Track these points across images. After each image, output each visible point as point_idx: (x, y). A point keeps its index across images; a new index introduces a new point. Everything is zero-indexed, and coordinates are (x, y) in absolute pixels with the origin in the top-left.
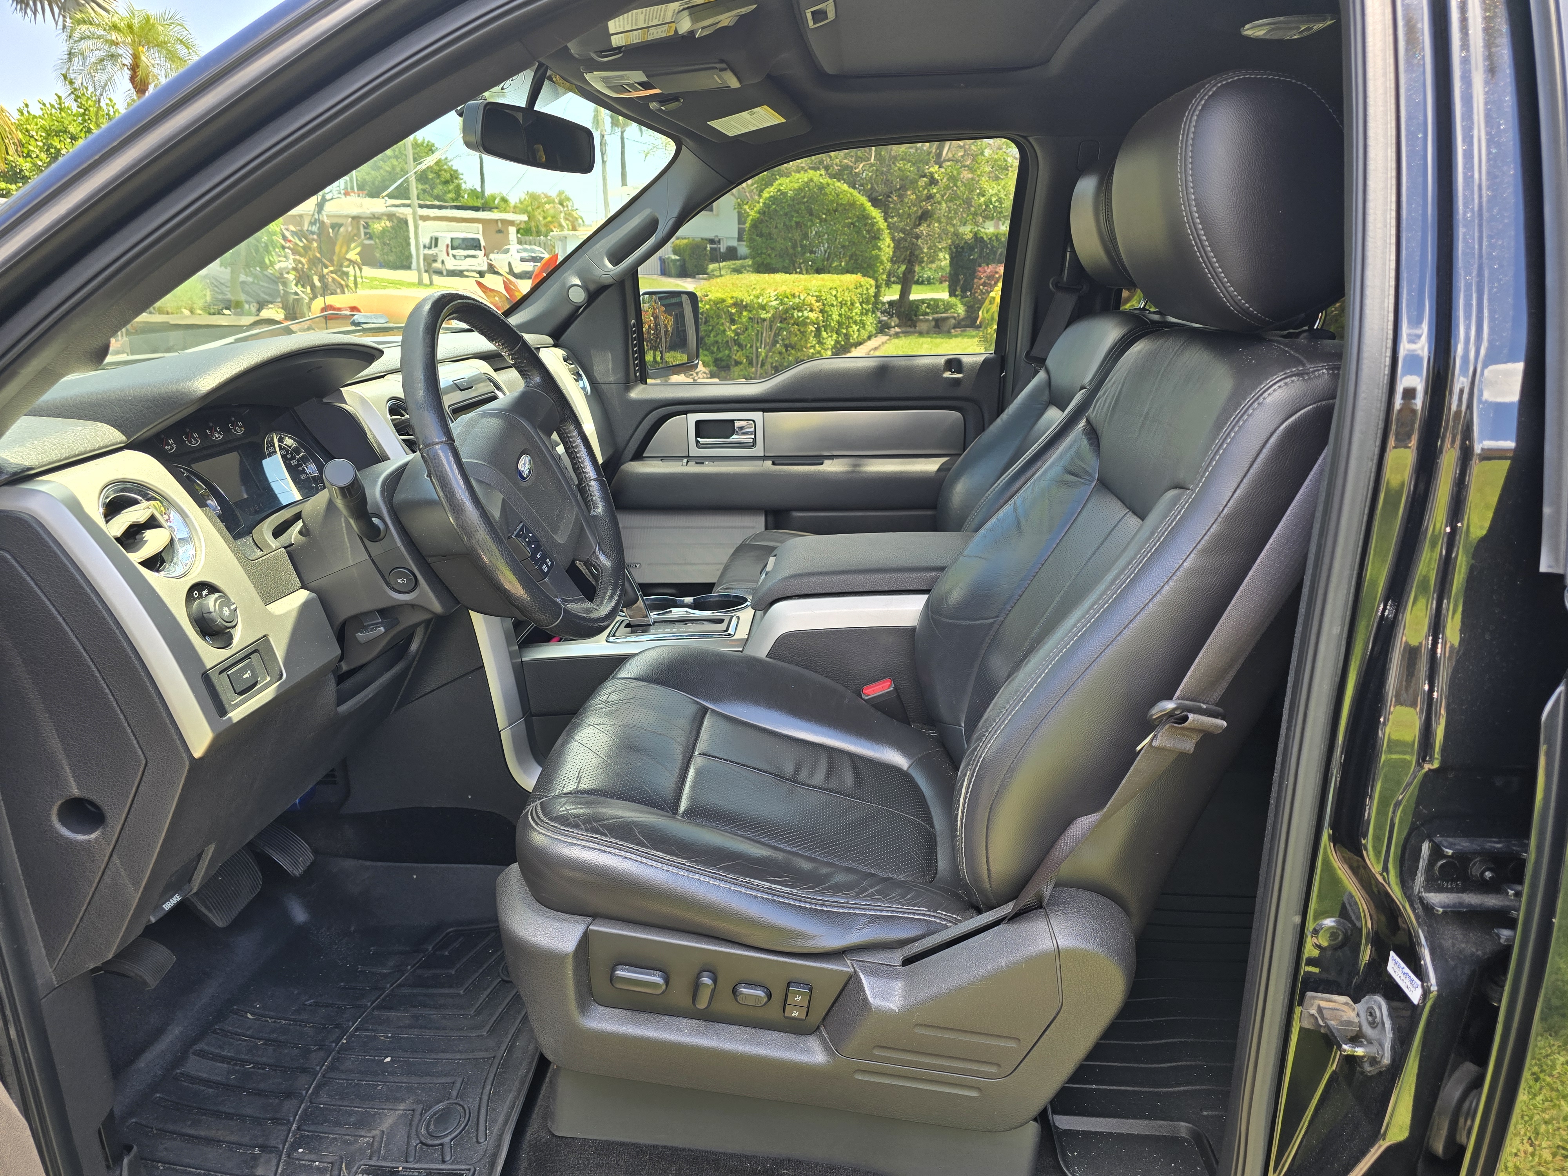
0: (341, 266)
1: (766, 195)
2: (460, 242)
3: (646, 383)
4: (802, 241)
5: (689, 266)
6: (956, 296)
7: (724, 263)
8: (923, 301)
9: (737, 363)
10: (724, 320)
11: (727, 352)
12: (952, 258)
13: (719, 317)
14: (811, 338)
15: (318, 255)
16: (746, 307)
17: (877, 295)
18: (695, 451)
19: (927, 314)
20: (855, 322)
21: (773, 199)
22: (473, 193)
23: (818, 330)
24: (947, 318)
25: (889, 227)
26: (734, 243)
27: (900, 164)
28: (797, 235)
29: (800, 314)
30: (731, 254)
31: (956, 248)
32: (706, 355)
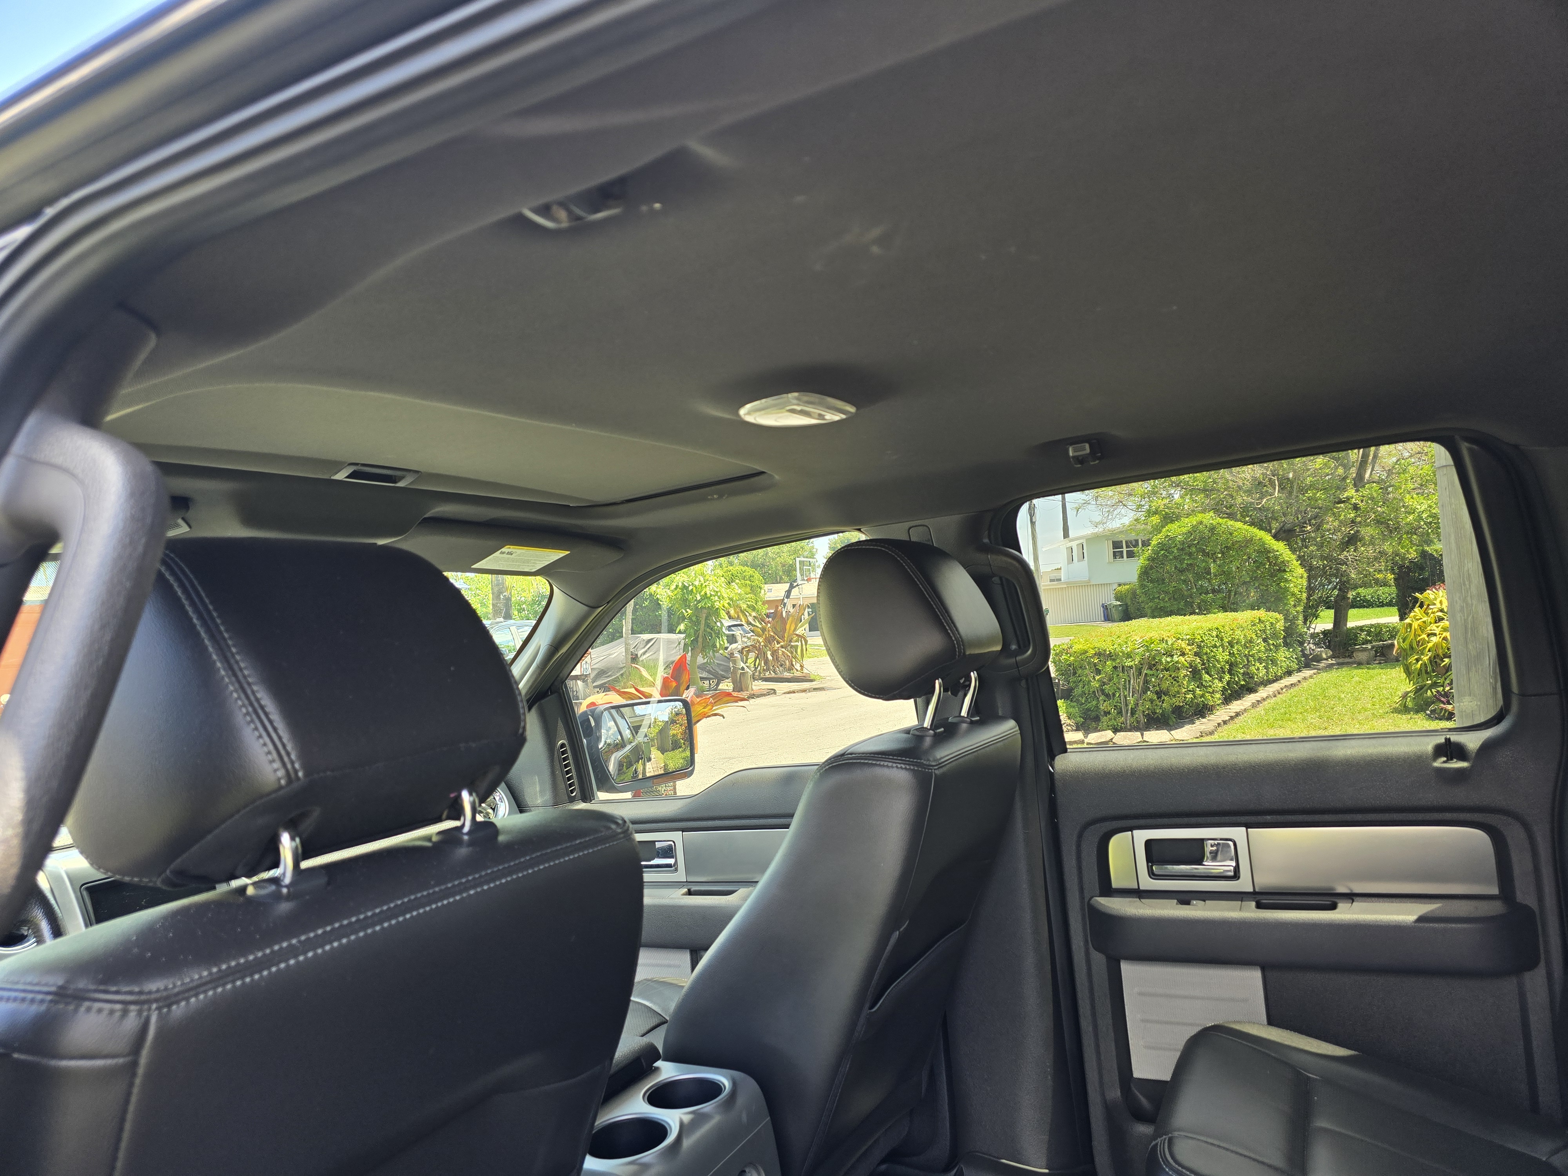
0: (791, 641)
5: (1132, 609)
8: (1361, 629)
9: (1105, 713)
10: (1089, 671)
11: (1094, 703)
12: (1397, 577)
13: (1084, 668)
14: (1186, 683)
15: (772, 634)
16: (1110, 655)
19: (1366, 642)
21: (1162, 546)
23: (1196, 673)
25: (1299, 558)
28: (1191, 577)
29: (1169, 659)
31: (1400, 568)
32: (1074, 707)
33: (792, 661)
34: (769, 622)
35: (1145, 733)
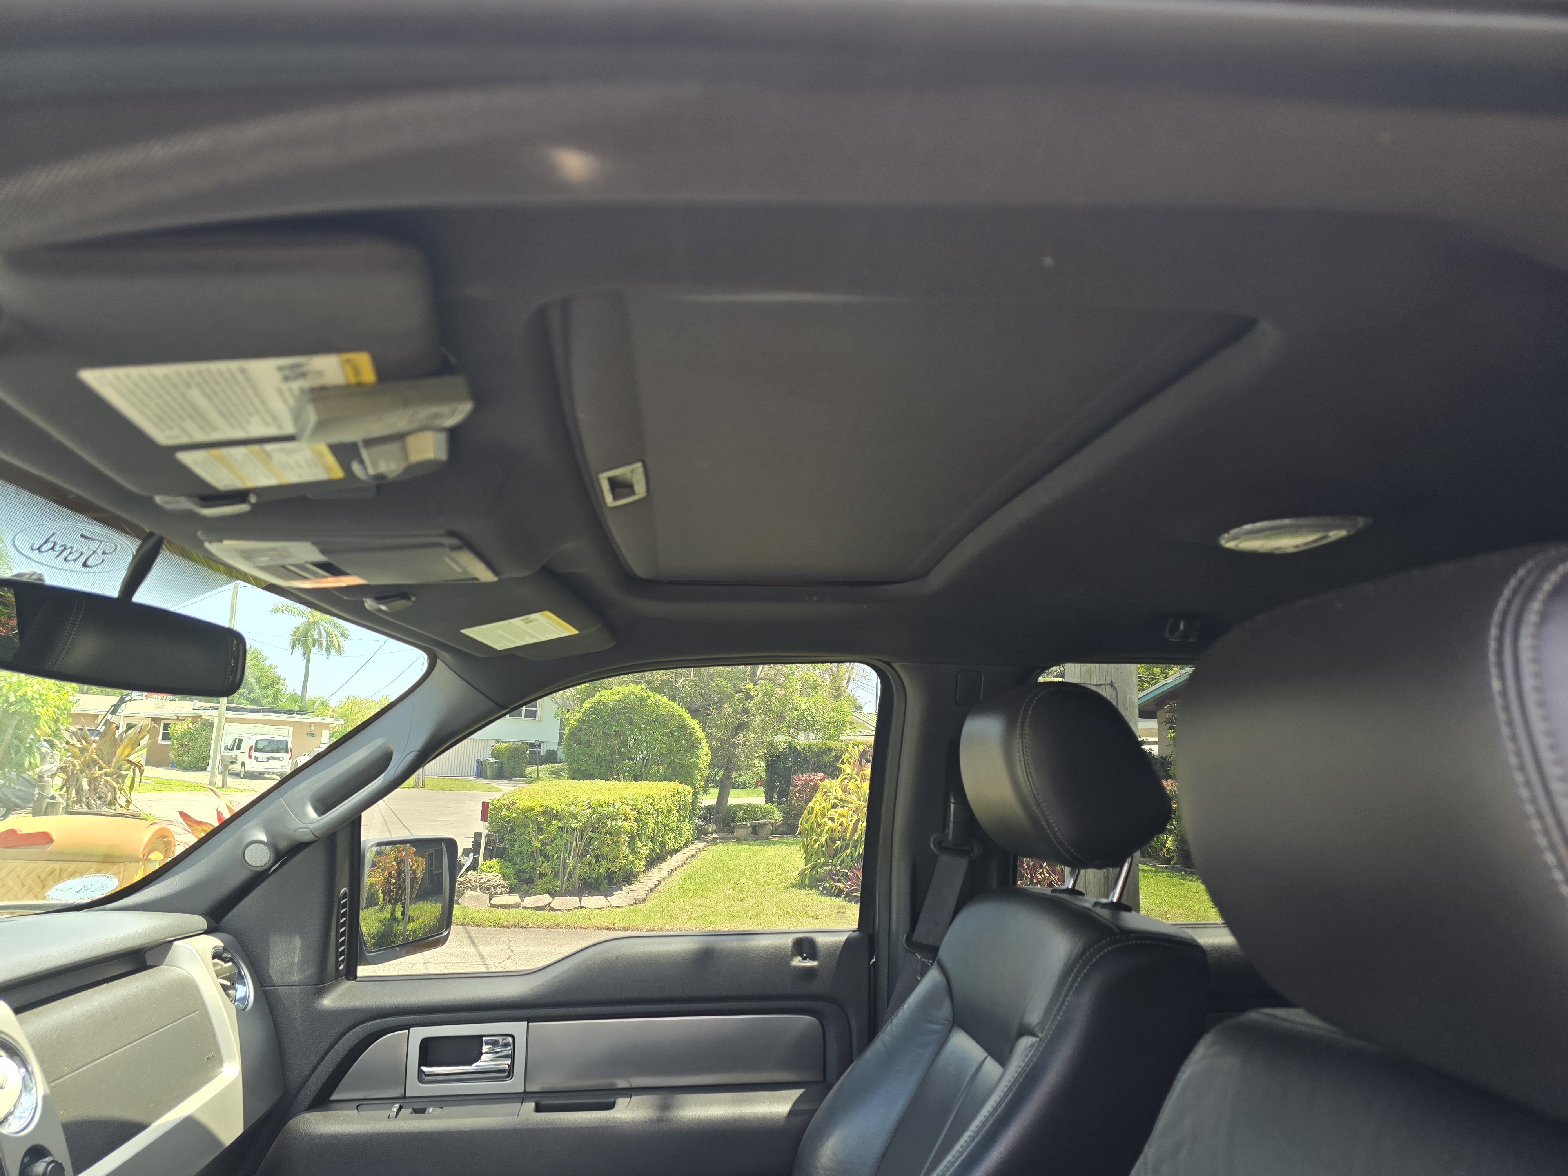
0: (119, 769)
1: (587, 705)
2: (266, 743)
3: (355, 977)
4: (621, 747)
5: (506, 768)
6: (773, 802)
7: (543, 766)
8: (740, 807)
9: (542, 875)
10: (531, 829)
11: (531, 864)
12: (767, 766)
13: (526, 826)
14: (624, 848)
15: (95, 757)
16: (556, 815)
17: (694, 802)
18: (415, 1088)
19: (745, 820)
20: (672, 829)
21: (594, 710)
22: (293, 698)
23: (632, 839)
24: (765, 824)
25: (707, 737)
26: (555, 747)
27: (718, 681)
28: (616, 743)
29: (613, 823)
30: (551, 757)
31: (771, 756)
32: (508, 867)
33: (116, 794)
34: (94, 741)
35: (583, 898)
